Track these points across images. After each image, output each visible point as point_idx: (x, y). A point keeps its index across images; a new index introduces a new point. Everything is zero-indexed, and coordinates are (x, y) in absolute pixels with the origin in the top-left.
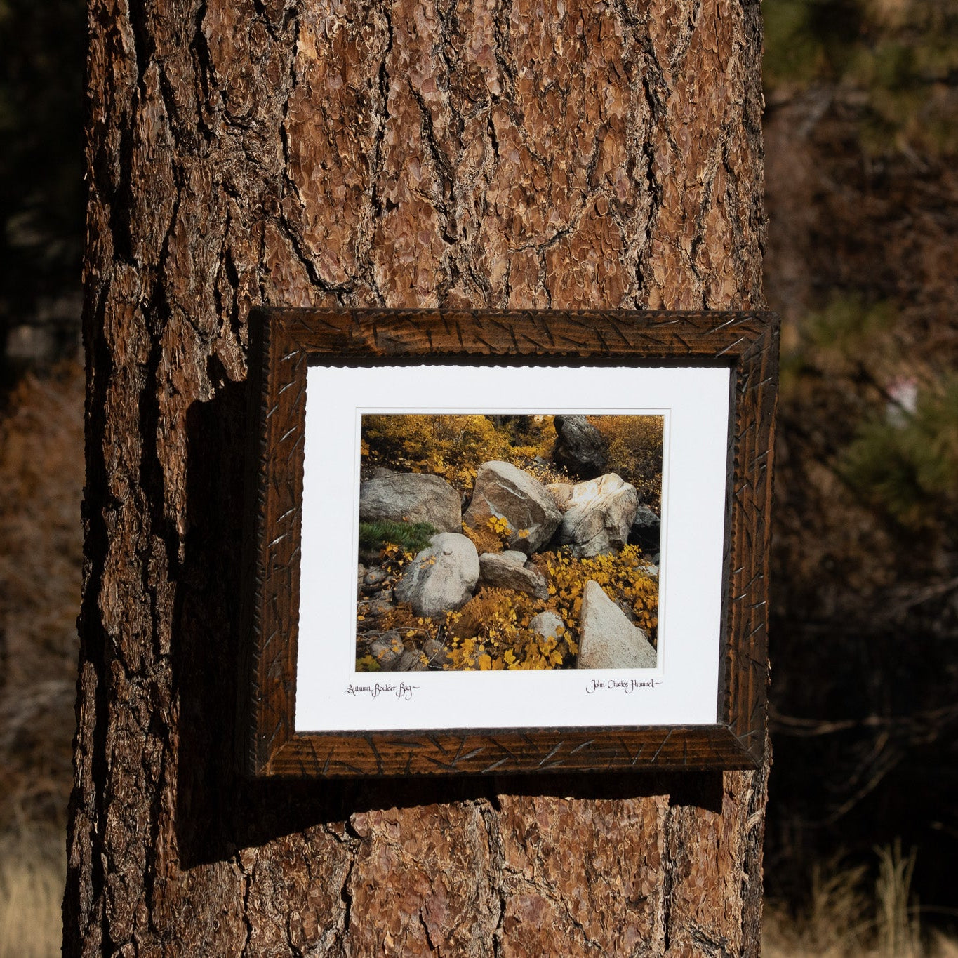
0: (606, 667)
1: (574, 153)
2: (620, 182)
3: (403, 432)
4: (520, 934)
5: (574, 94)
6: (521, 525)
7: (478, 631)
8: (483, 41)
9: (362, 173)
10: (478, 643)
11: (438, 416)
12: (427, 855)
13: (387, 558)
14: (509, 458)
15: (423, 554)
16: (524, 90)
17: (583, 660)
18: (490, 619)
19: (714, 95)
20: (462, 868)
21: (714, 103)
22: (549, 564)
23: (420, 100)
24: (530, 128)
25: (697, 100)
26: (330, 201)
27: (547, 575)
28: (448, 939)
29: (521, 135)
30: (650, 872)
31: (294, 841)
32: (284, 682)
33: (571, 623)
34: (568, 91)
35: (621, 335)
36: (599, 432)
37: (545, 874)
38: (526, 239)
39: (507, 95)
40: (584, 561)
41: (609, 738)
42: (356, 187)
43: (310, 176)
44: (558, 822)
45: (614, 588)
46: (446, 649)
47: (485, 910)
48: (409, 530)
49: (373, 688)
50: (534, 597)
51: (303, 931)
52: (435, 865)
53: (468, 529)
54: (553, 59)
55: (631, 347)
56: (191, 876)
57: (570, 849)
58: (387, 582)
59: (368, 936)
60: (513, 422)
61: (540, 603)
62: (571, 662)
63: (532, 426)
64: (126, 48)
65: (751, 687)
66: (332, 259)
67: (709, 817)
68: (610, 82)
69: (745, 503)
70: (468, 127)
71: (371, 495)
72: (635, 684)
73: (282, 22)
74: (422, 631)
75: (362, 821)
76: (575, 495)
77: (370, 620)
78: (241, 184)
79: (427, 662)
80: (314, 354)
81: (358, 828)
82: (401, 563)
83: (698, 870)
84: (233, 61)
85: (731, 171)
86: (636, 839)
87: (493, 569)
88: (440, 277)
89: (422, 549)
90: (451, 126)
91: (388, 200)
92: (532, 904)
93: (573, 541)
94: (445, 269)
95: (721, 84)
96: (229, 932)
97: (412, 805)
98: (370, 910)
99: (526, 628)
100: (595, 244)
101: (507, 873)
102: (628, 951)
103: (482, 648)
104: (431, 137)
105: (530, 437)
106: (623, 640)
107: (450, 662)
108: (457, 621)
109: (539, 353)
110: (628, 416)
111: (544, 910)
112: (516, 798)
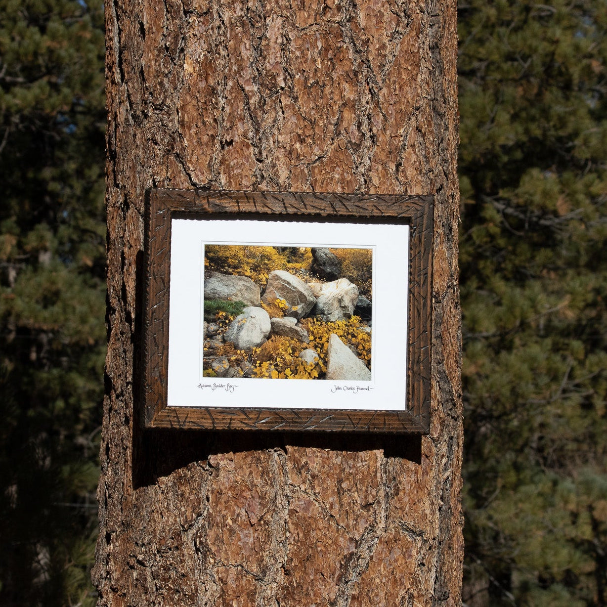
0: (342, 379)
1: (327, 117)
2: (352, 132)
3: (228, 254)
4: (298, 518)
5: (327, 88)
6: (293, 304)
7: (270, 358)
8: (275, 60)
9: (214, 128)
10: (271, 364)
11: (247, 247)
12: (249, 477)
13: (219, 318)
14: (287, 269)
15: (240, 317)
16: (299, 85)
17: (329, 375)
18: (277, 352)
19: (409, 91)
20: (267, 484)
21: (410, 96)
22: (310, 325)
23: (243, 90)
24: (303, 104)
25: (397, 92)
26: (200, 143)
27: (308, 330)
28: (260, 520)
29: (297, 108)
30: (373, 490)
31: (183, 471)
32: (160, 379)
33: (322, 356)
34: (324, 86)
35: (344, 205)
36: (336, 257)
37: (313, 488)
38: (300, 160)
39: (289, 87)
40: (329, 323)
41: (342, 414)
42: (212, 135)
43: (189, 131)
44: (320, 462)
45: (346, 338)
46: (253, 367)
47: (280, 507)
48: (232, 304)
49: (212, 386)
50: (302, 342)
51: (186, 517)
52: (253, 482)
53: (264, 305)
54: (316, 70)
55: (350, 212)
56: (137, 493)
57: (328, 476)
58: (220, 331)
59: (218, 519)
60: (288, 250)
61: (305, 345)
62: (322, 376)
63: (299, 253)
64: (116, 80)
65: (421, 390)
66: (201, 172)
67: (412, 465)
68: (347, 82)
69: (416, 294)
70: (268, 103)
71: (210, 286)
72: (359, 388)
73: (177, 55)
74: (239, 357)
75: (214, 459)
76: (323, 289)
77: (211, 350)
78: (159, 138)
79: (242, 373)
80: (175, 211)
81: (212, 462)
82: (227, 321)
83: (405, 493)
84: (155, 77)
85: (420, 131)
86: (366, 473)
87: (278, 326)
88: (254, 179)
89: (239, 315)
90: (260, 102)
91: (226, 140)
92: (305, 503)
93: (323, 313)
94: (256, 175)
95: (414, 86)
96: (155, 521)
97: (241, 451)
98: (219, 505)
99: (297, 357)
100: (339, 164)
101: (291, 486)
102: (361, 531)
103: (273, 367)
104: (249, 109)
105: (297, 258)
106: (352, 365)
107: (255, 374)
108: (259, 352)
109: (299, 213)
110: (352, 249)
111: (312, 507)
112: (296, 448)
